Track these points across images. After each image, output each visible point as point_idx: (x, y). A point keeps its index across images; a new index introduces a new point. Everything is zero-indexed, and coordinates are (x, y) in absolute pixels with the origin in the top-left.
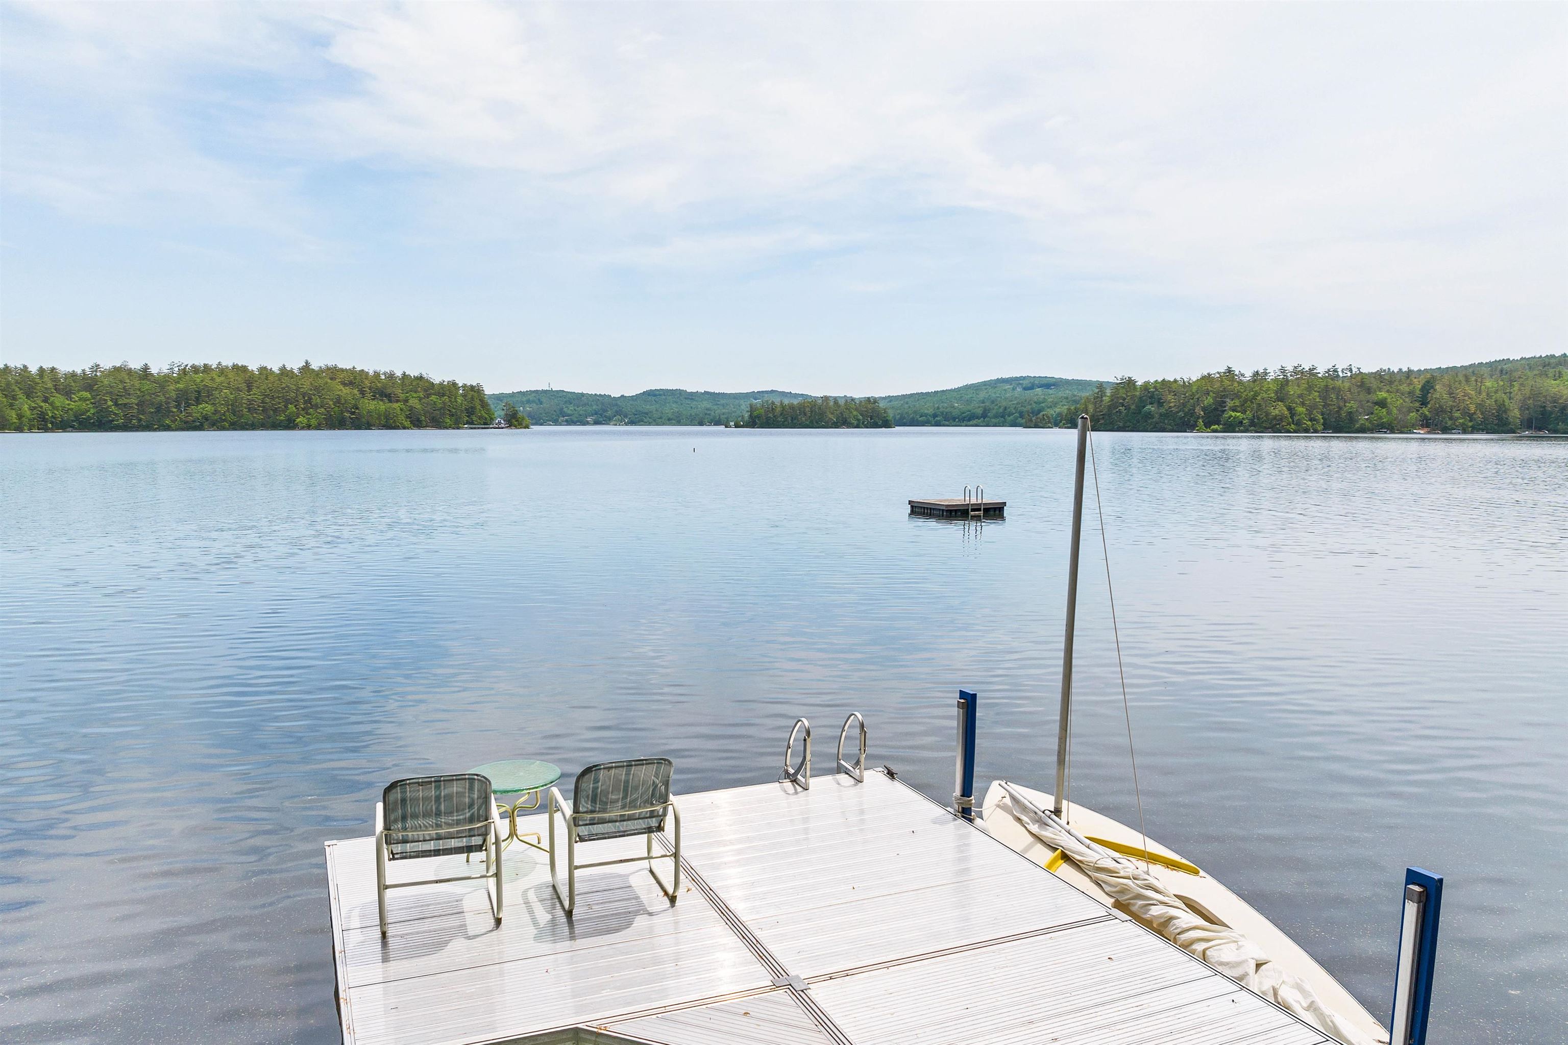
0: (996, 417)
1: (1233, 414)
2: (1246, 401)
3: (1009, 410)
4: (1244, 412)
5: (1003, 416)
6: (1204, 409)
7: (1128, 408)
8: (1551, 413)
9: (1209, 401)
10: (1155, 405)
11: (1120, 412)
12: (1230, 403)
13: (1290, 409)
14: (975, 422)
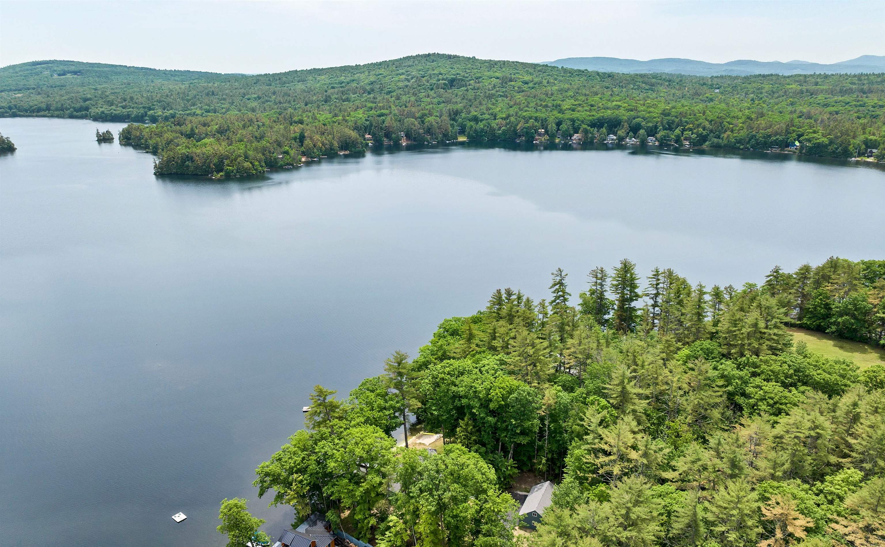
0: (57, 109)
1: (228, 168)
2: (232, 161)
3: (65, 106)
4: (233, 166)
5: (62, 110)
6: (214, 165)
7: (177, 162)
8: (349, 143)
9: (215, 160)
10: (190, 162)
11: (173, 164)
12: (226, 162)
13: (251, 163)
14: (42, 113)
